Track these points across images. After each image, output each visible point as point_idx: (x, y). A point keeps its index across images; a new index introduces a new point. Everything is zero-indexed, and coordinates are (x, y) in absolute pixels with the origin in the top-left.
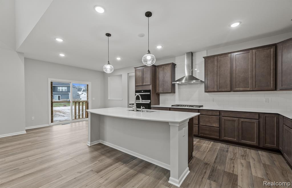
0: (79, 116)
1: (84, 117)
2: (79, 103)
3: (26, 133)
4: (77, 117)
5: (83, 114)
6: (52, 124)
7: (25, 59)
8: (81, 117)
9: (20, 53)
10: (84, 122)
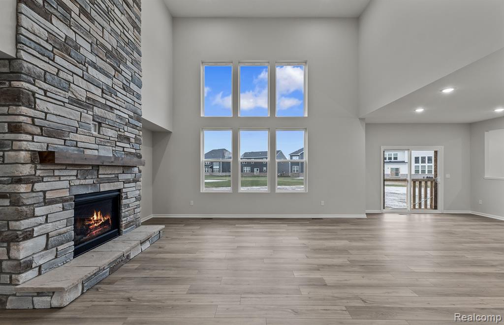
0: (420, 204)
1: (429, 207)
2: (420, 183)
3: (366, 217)
4: (417, 207)
5: (426, 202)
6: (384, 210)
7: (367, 124)
8: (423, 207)
9: (362, 119)
10: (428, 216)
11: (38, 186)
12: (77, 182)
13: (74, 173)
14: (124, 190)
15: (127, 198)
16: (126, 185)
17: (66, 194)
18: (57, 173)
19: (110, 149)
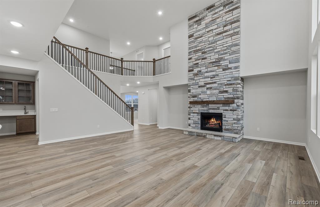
11: (191, 109)
12: (201, 109)
13: (200, 106)
14: (223, 114)
15: (225, 117)
16: (224, 112)
17: (198, 111)
18: (195, 106)
19: (215, 98)
